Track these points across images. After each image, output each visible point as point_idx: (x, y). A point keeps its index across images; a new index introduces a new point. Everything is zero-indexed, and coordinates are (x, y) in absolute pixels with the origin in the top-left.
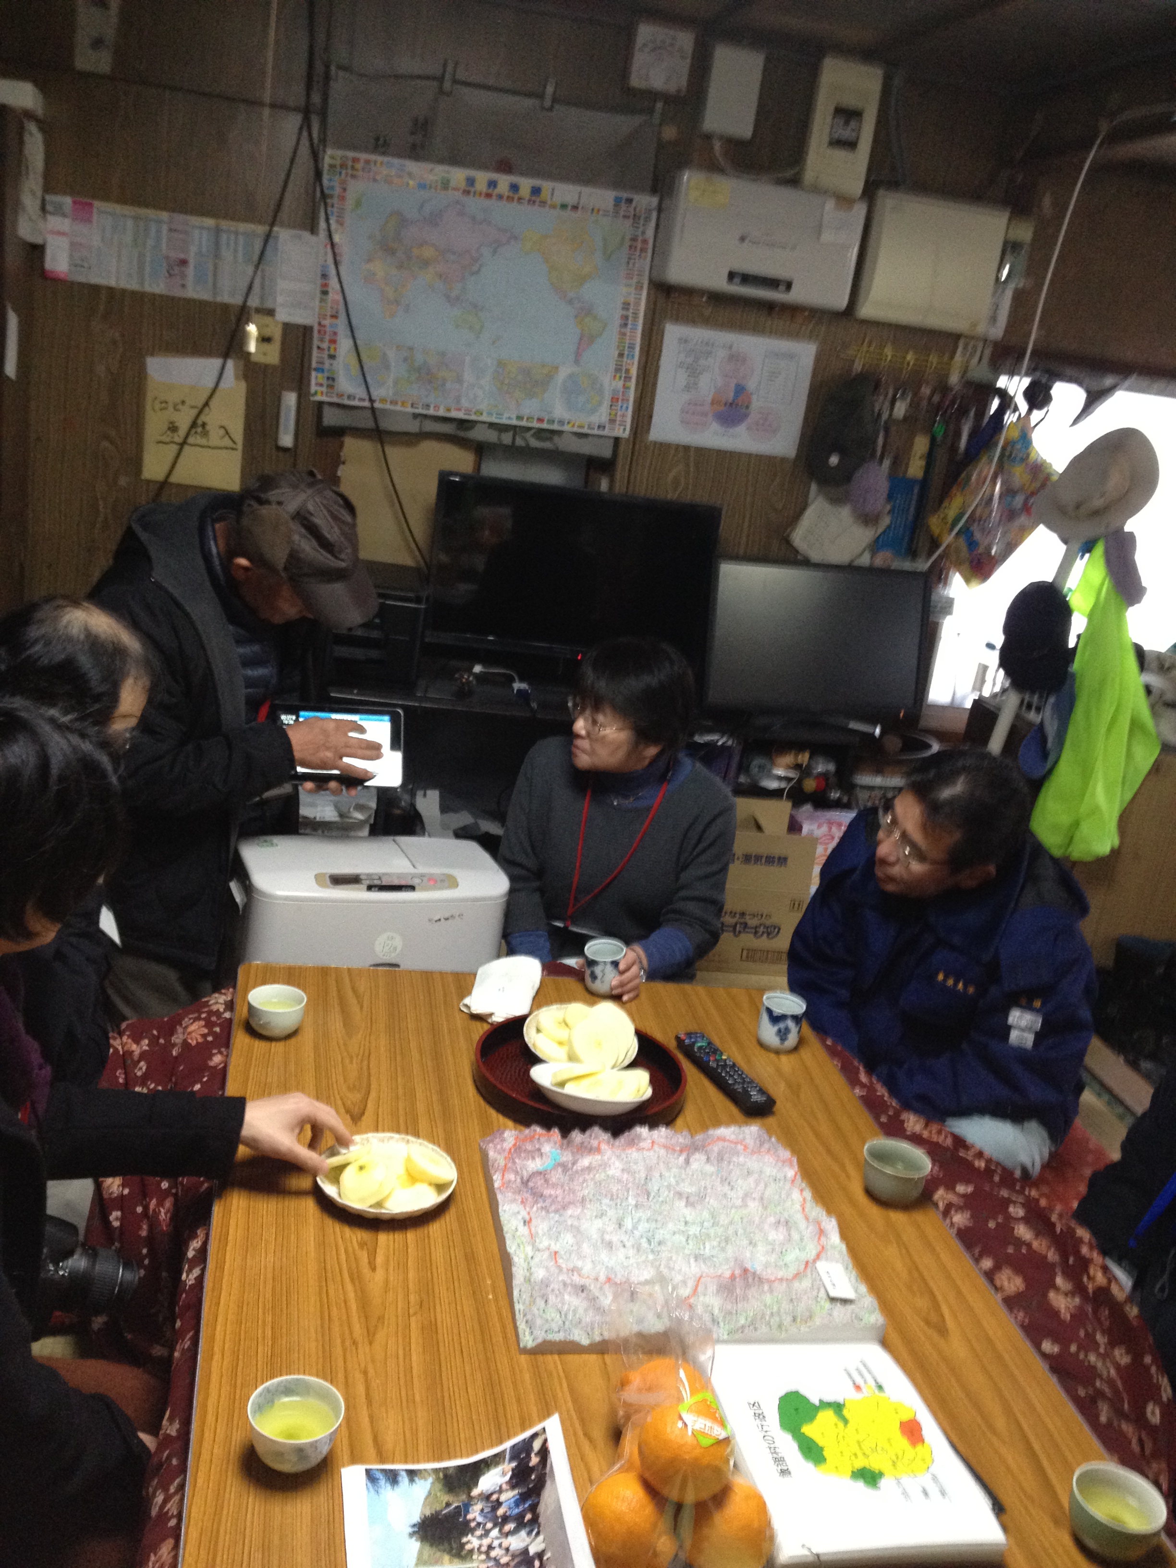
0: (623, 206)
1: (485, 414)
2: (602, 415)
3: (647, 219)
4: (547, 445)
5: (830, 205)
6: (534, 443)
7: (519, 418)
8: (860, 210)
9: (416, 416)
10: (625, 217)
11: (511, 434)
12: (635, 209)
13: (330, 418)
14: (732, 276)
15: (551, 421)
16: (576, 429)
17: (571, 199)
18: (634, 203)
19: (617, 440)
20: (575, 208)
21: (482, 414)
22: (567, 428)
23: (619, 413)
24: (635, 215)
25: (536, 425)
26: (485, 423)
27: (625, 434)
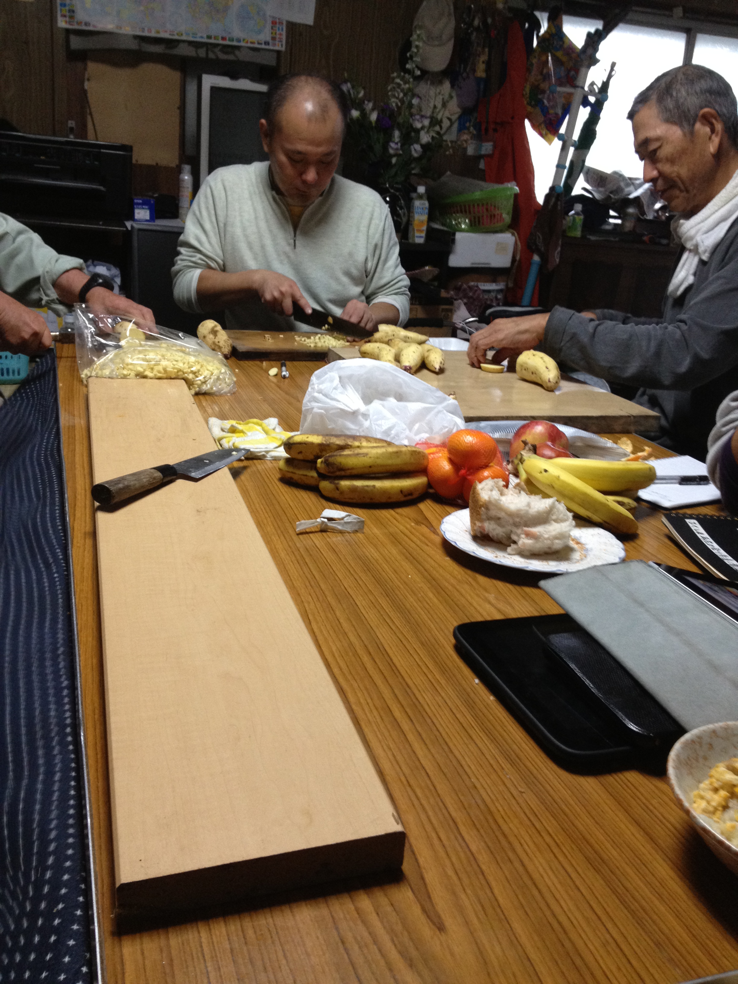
1: (184, 35)
2: (266, 36)
4: (231, 57)
7: (209, 37)
9: (136, 37)
11: (204, 50)
15: (232, 40)
16: (249, 45)
19: (278, 52)
21: (182, 35)
22: (242, 44)
23: (278, 32)
25: (221, 42)
26: (184, 41)
27: (283, 49)
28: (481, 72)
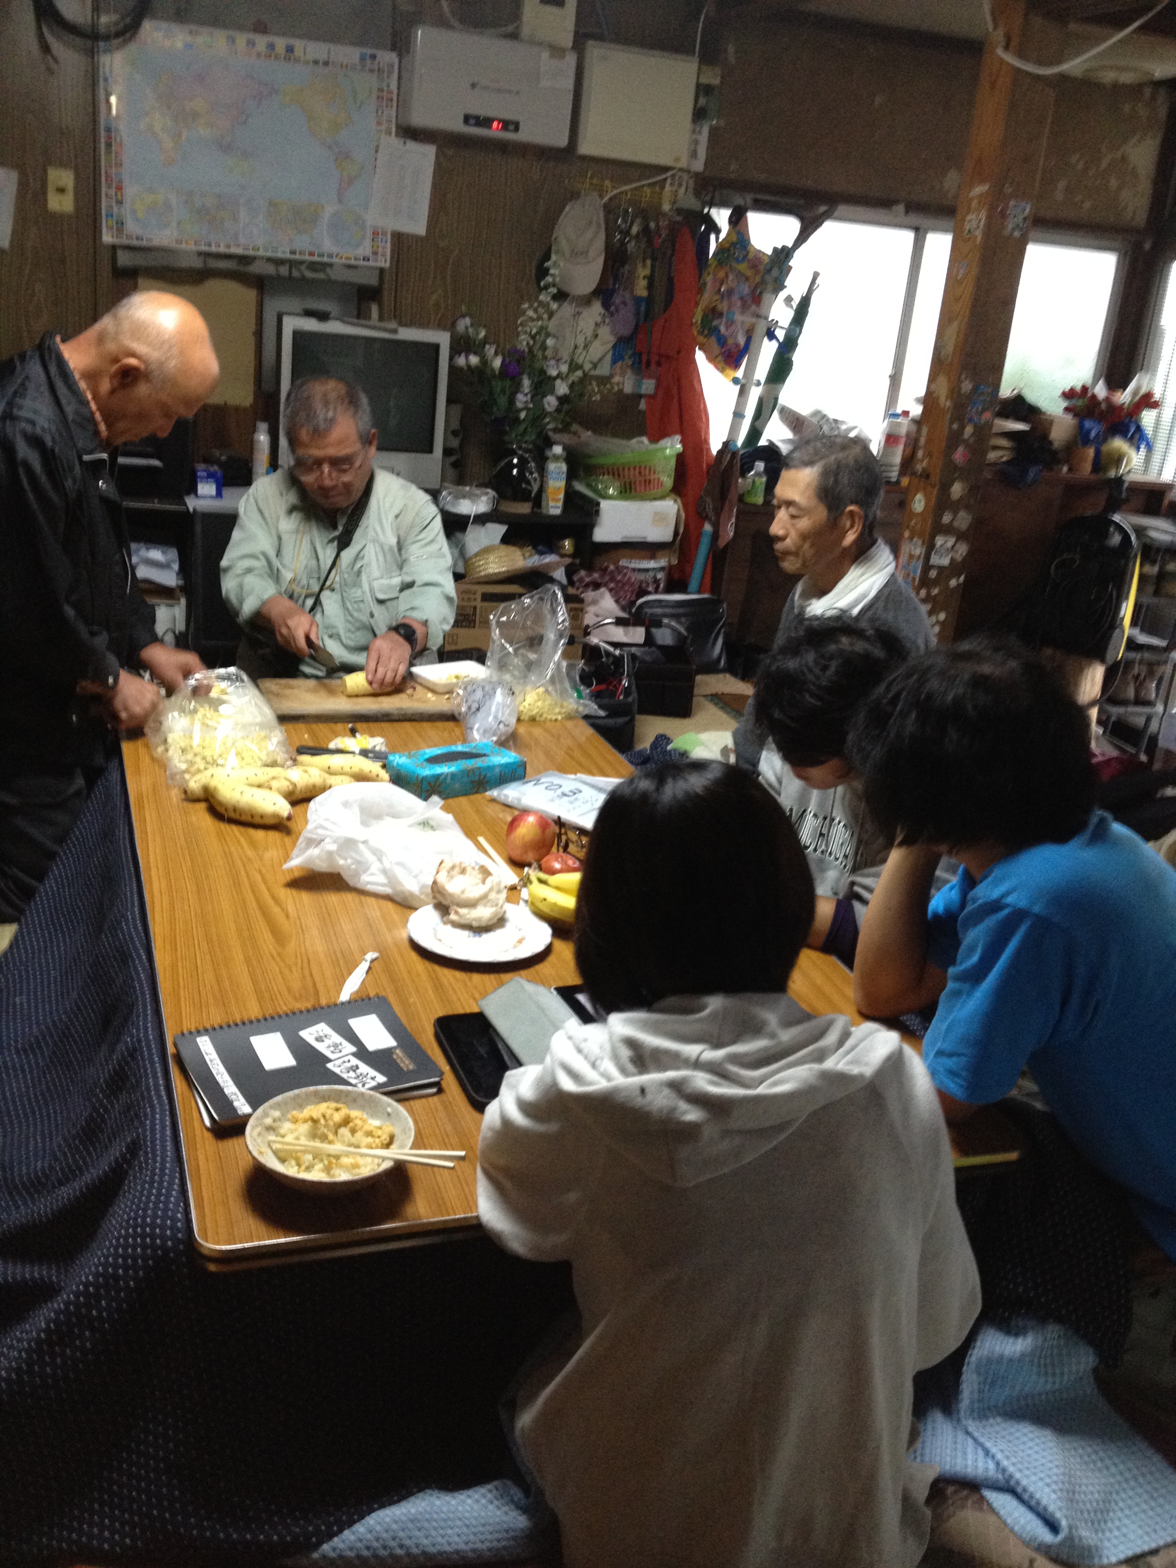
0: (369, 62)
1: (261, 250)
3: (390, 72)
5: (545, 55)
6: (309, 274)
7: (293, 252)
8: (571, 60)
9: (200, 254)
10: (372, 71)
11: (286, 267)
12: (379, 63)
13: (124, 259)
14: (467, 119)
15: (321, 255)
16: (343, 261)
17: (322, 56)
18: (377, 59)
19: (382, 271)
20: (326, 63)
21: (258, 249)
22: (334, 260)
24: (379, 70)
25: (307, 257)
26: (262, 258)
27: (388, 265)
28: (641, 289)
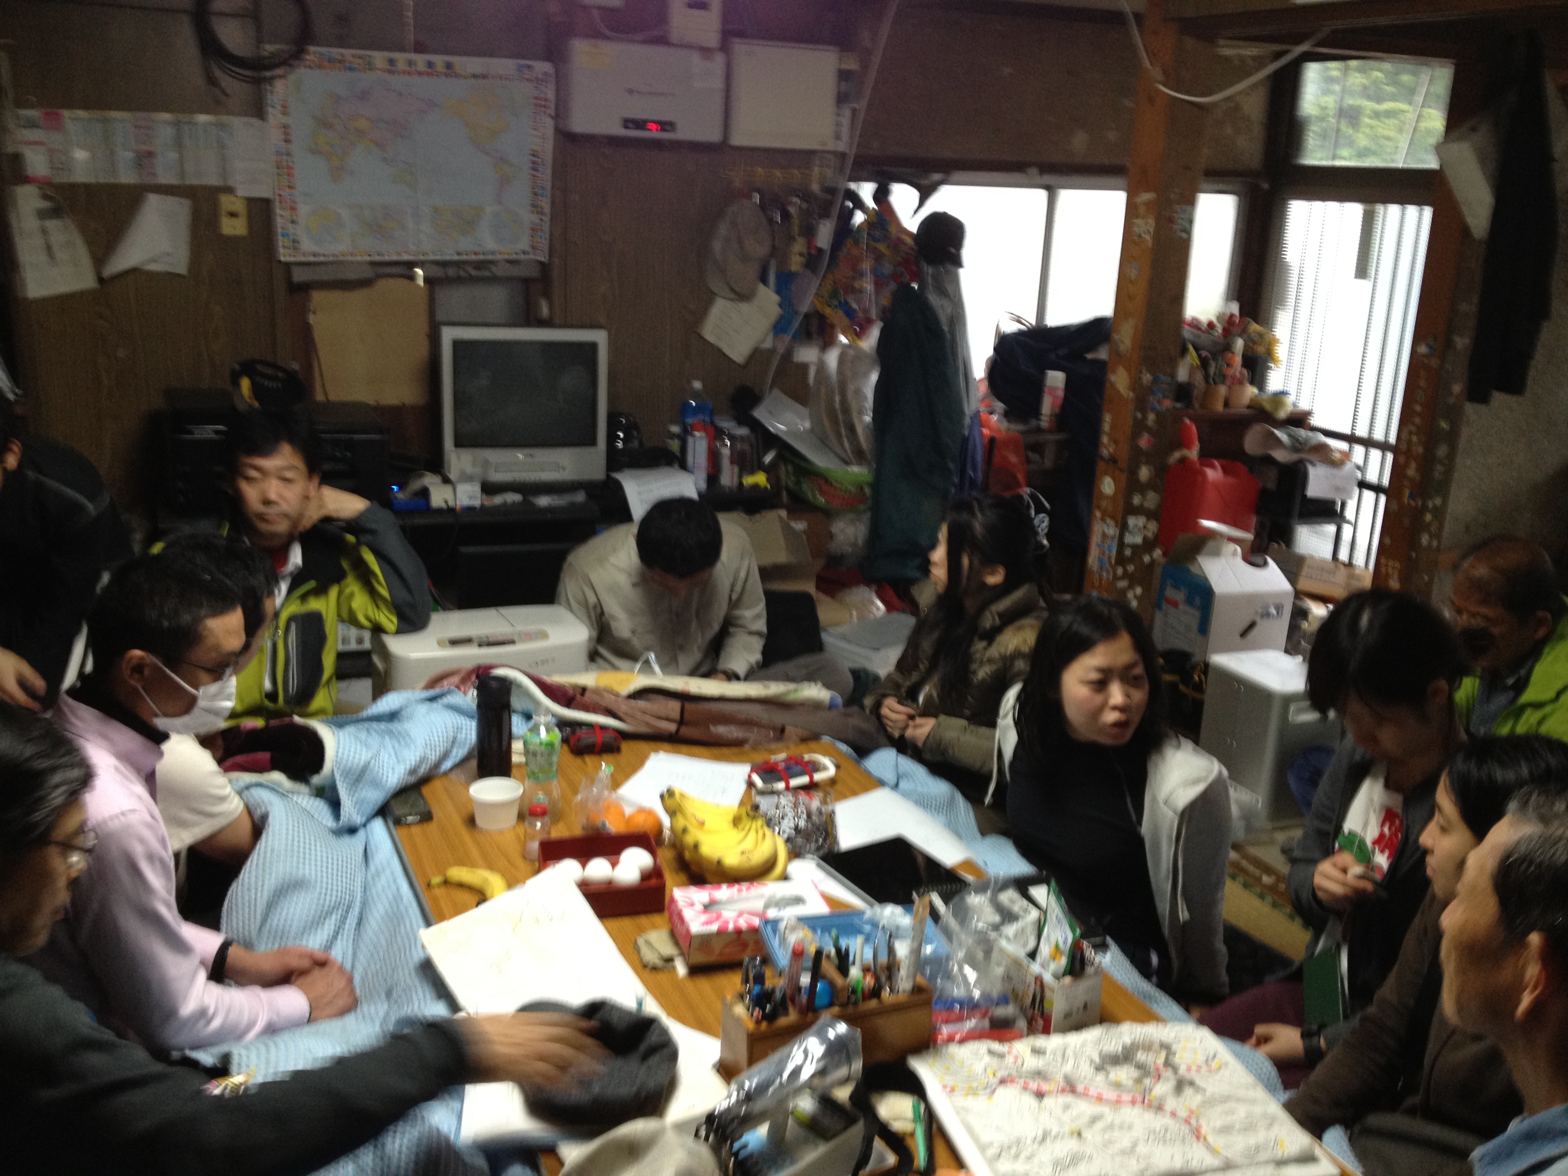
0: (525, 72)
2: (525, 243)
3: (547, 82)
4: (485, 272)
5: (696, 57)
6: (474, 272)
7: (459, 255)
8: (719, 60)
9: (373, 264)
10: (527, 80)
11: (453, 268)
12: (535, 73)
13: (299, 276)
14: (626, 123)
15: (486, 254)
16: (505, 257)
17: (481, 70)
18: (533, 69)
19: (540, 263)
20: (485, 77)
22: (498, 257)
23: (538, 240)
24: (535, 78)
25: (472, 258)
27: (546, 257)
28: (796, 265)
